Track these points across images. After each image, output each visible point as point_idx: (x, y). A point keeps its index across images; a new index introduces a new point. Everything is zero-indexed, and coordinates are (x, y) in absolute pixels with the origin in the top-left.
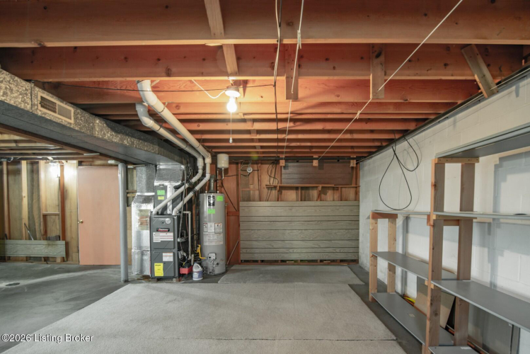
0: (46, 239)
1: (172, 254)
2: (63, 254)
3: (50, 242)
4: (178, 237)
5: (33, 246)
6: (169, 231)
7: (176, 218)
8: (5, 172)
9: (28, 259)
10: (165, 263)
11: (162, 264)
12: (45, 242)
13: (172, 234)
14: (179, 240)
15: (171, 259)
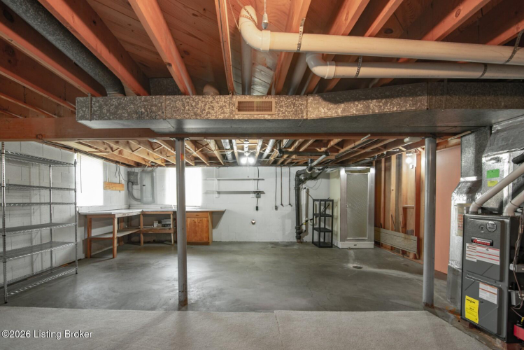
0: (405, 233)
1: (495, 291)
2: (415, 250)
3: (407, 236)
4: (511, 261)
5: (395, 237)
6: (492, 245)
7: (508, 221)
8: (383, 169)
9: (392, 249)
10: (482, 302)
11: (477, 302)
12: (403, 235)
13: (497, 252)
14: (512, 267)
15: (494, 300)
